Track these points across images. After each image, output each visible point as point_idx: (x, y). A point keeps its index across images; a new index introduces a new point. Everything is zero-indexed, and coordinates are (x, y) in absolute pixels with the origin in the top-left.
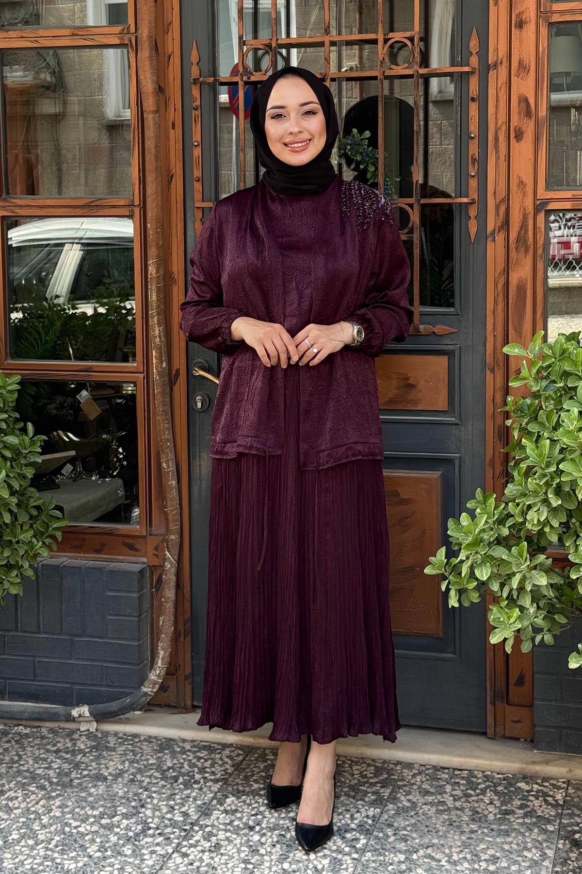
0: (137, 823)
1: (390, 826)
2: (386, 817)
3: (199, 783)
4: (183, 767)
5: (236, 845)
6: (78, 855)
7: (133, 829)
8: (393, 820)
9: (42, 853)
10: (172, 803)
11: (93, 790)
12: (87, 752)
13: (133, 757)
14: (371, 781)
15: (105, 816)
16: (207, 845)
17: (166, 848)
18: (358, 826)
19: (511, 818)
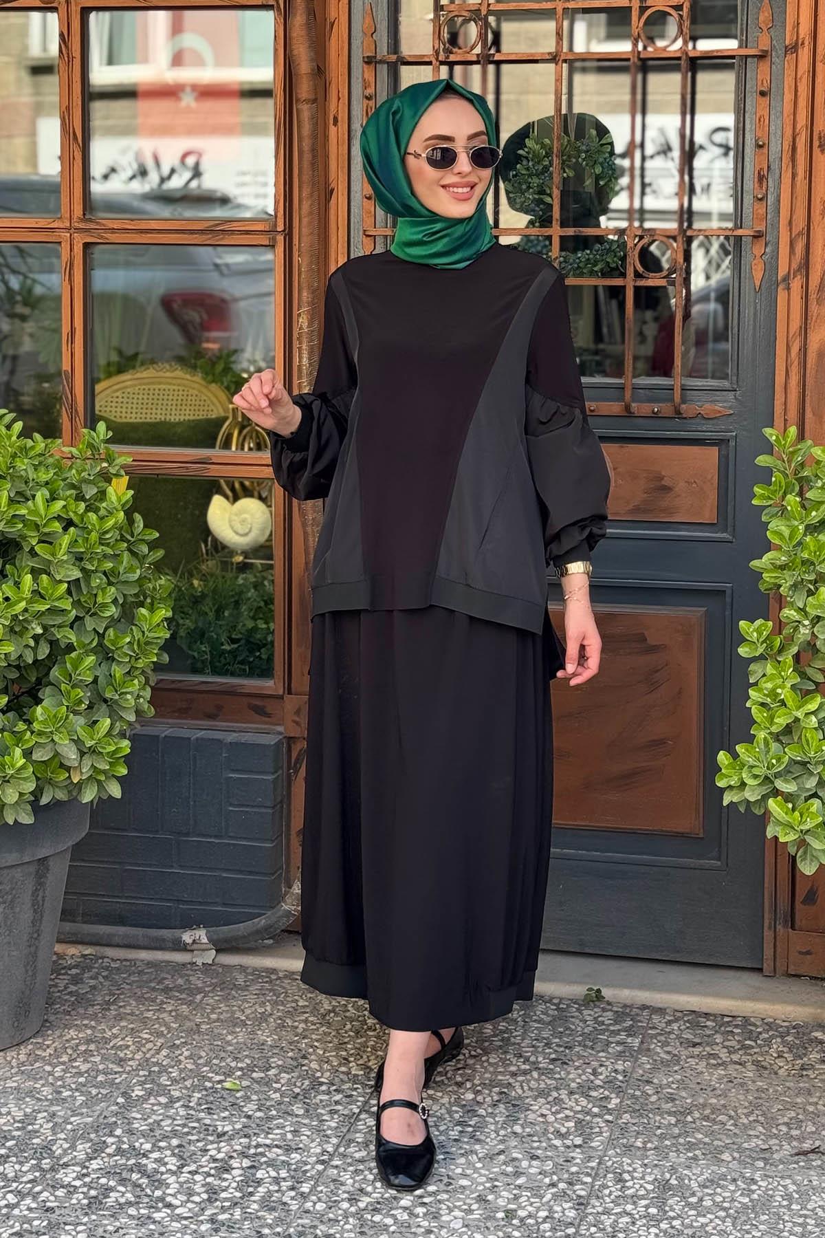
0: (302, 1078)
1: (648, 1082)
2: (641, 1072)
3: (375, 1030)
4: (349, 1011)
5: (444, 1105)
6: (232, 1115)
7: (299, 1084)
8: (651, 1076)
9: (182, 1112)
10: (344, 1053)
11: (230, 1038)
12: (209, 992)
13: (275, 998)
14: (612, 1028)
15: (257, 1070)
18: (605, 1083)
19: (810, 1073)
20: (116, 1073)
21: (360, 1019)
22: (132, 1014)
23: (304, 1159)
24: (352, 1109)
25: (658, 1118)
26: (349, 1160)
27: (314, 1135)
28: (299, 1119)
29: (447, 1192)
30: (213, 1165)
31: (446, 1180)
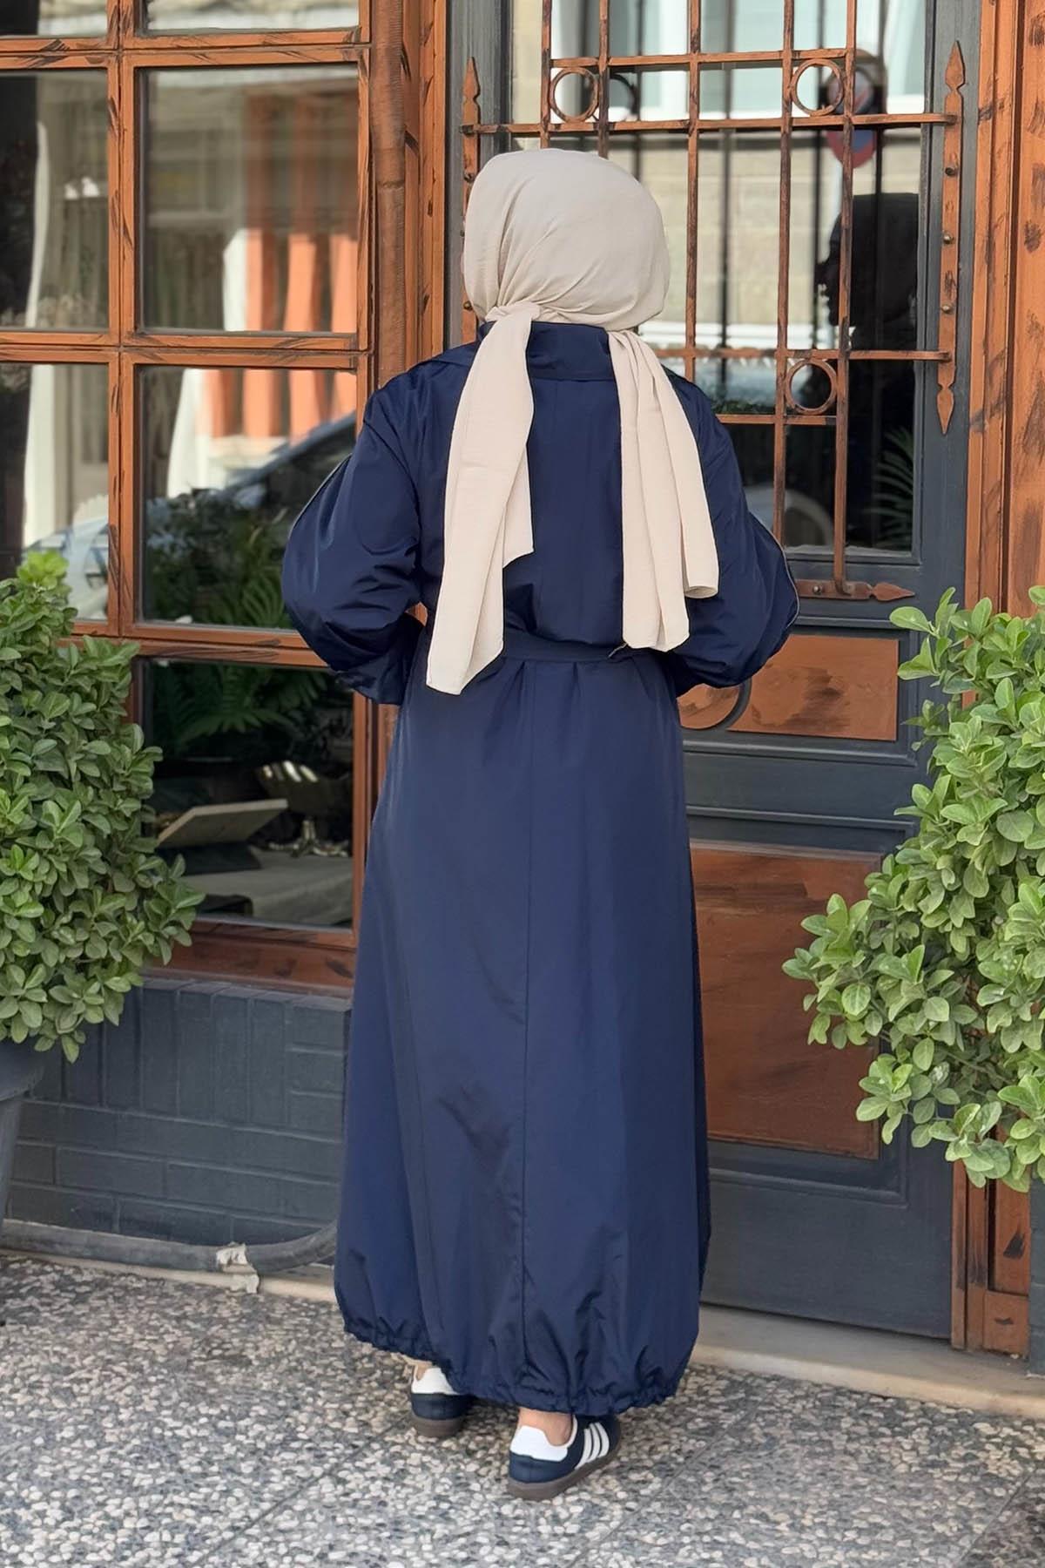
0: (277, 1431)
1: (712, 1467)
2: (714, 1455)
5: (433, 1475)
6: (162, 1467)
7: (268, 1439)
9: (103, 1460)
10: (348, 1406)
11: (220, 1378)
13: (308, 1335)
14: (713, 1400)
15: (228, 1417)
16: (384, 1470)
17: (313, 1468)
18: (656, 1463)
19: (937, 1473)
20: (56, 1409)
22: (120, 1343)
23: (216, 1524)
24: (313, 1472)
25: (697, 1510)
26: (271, 1530)
28: (240, 1478)
30: (99, 1523)
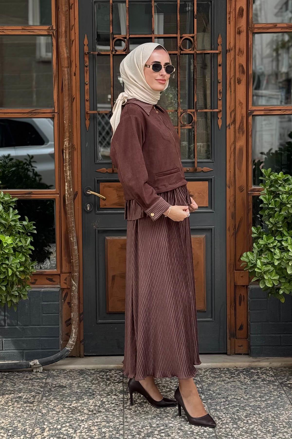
0: (97, 401)
1: (210, 390)
2: (205, 387)
6: (81, 414)
8: (209, 388)
9: (64, 415)
10: (106, 392)
12: (46, 378)
13: (71, 378)
20: (32, 406)
21: (104, 381)
22: (24, 388)
24: (120, 408)
25: (219, 400)
26: (130, 423)
27: (113, 417)
28: (105, 413)
29: (168, 428)
31: (165, 425)
